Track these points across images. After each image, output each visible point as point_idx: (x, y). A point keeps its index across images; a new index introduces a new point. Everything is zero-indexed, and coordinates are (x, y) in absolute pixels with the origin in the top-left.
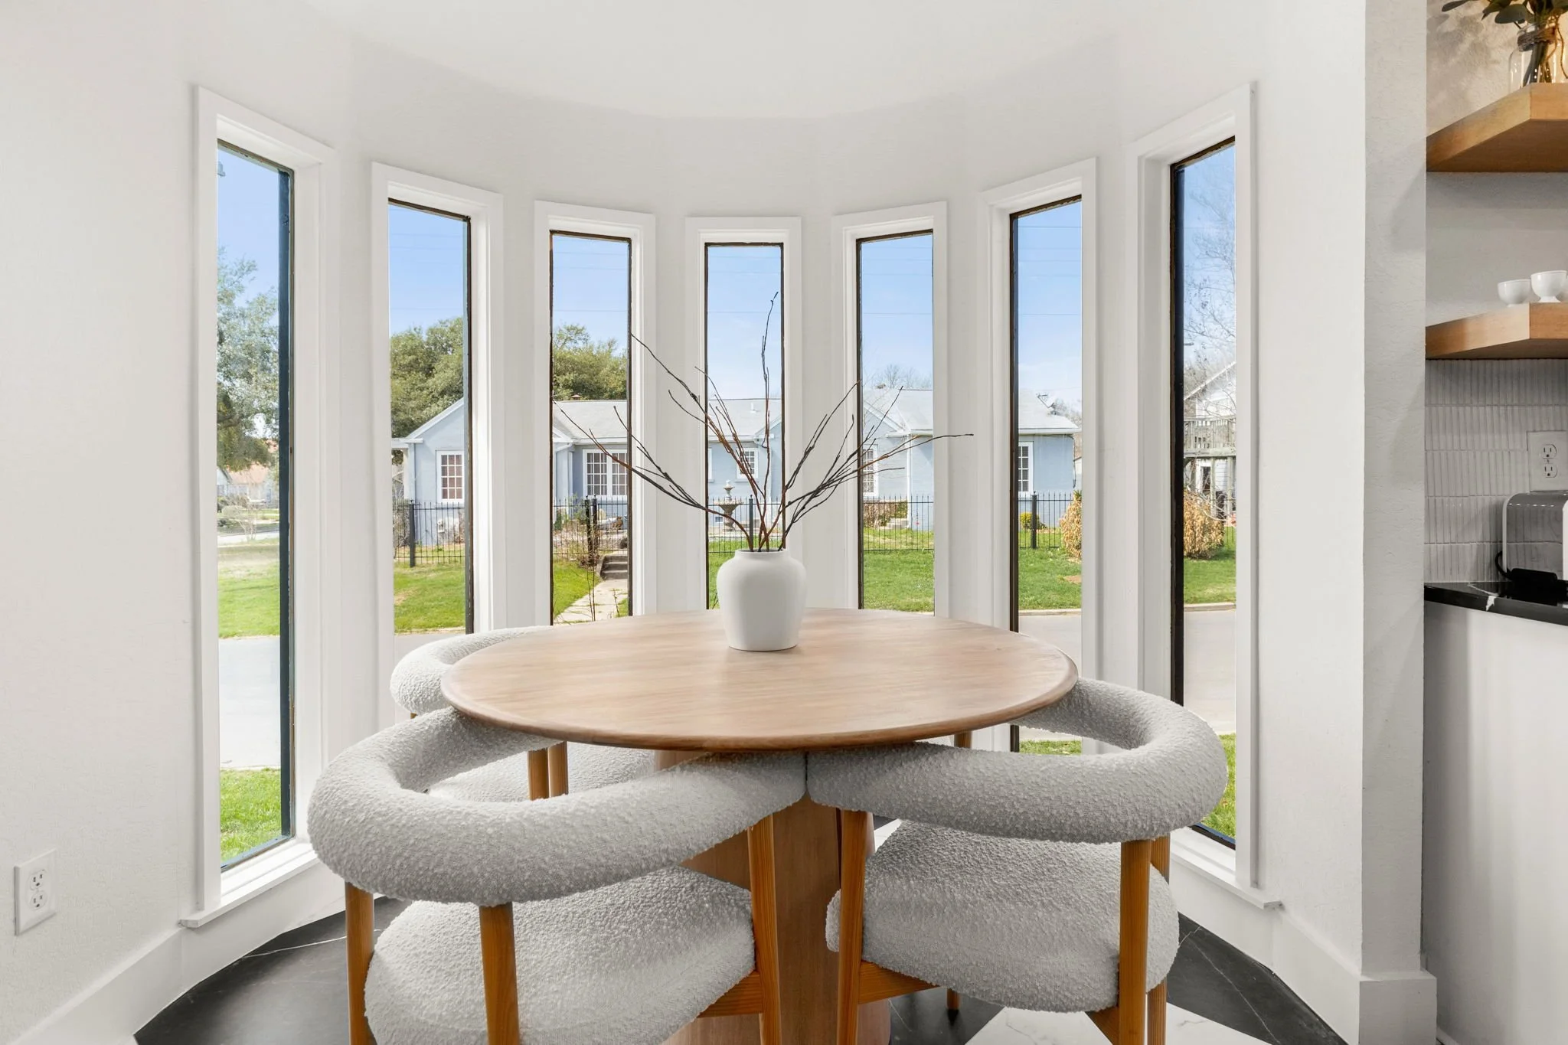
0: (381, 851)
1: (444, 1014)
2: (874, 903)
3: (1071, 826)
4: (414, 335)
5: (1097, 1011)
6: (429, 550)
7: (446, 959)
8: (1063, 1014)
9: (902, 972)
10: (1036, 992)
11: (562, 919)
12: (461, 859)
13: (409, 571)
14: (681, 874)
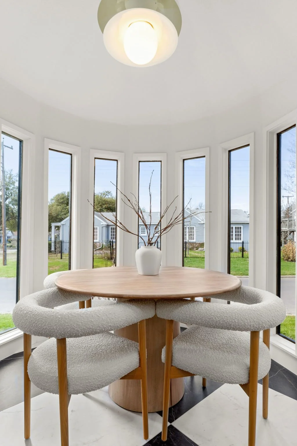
0: (29, 322)
1: (47, 371)
2: (176, 348)
3: (233, 325)
4: (63, 194)
5: (243, 384)
6: (66, 254)
7: (50, 357)
8: (232, 384)
9: (184, 369)
10: (223, 377)
11: (84, 348)
12: (51, 324)
13: (60, 260)
14: (120, 338)
